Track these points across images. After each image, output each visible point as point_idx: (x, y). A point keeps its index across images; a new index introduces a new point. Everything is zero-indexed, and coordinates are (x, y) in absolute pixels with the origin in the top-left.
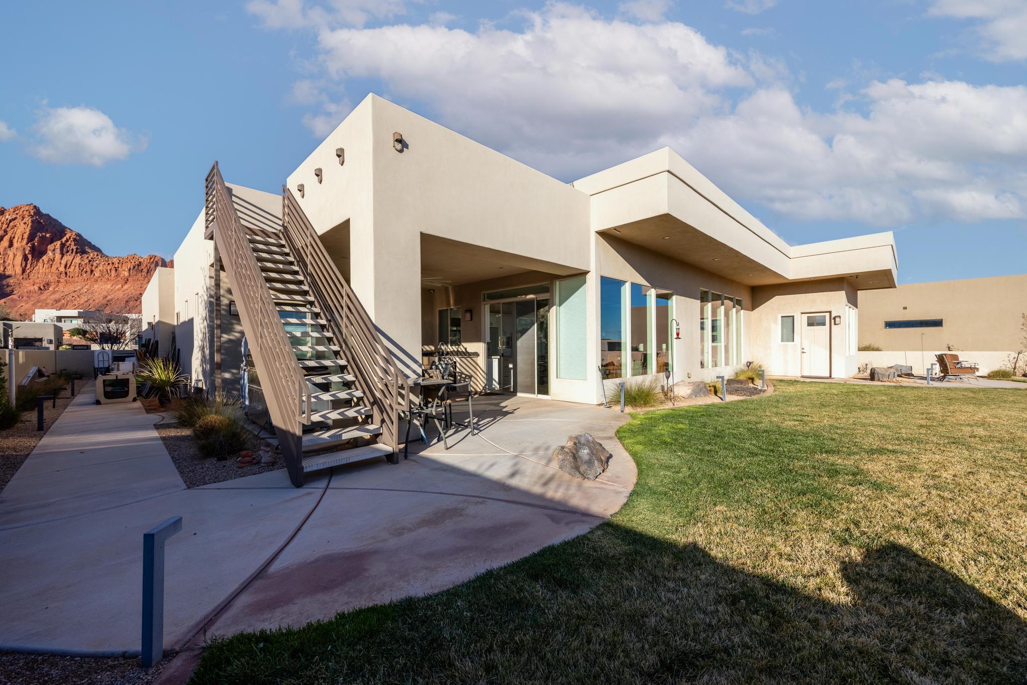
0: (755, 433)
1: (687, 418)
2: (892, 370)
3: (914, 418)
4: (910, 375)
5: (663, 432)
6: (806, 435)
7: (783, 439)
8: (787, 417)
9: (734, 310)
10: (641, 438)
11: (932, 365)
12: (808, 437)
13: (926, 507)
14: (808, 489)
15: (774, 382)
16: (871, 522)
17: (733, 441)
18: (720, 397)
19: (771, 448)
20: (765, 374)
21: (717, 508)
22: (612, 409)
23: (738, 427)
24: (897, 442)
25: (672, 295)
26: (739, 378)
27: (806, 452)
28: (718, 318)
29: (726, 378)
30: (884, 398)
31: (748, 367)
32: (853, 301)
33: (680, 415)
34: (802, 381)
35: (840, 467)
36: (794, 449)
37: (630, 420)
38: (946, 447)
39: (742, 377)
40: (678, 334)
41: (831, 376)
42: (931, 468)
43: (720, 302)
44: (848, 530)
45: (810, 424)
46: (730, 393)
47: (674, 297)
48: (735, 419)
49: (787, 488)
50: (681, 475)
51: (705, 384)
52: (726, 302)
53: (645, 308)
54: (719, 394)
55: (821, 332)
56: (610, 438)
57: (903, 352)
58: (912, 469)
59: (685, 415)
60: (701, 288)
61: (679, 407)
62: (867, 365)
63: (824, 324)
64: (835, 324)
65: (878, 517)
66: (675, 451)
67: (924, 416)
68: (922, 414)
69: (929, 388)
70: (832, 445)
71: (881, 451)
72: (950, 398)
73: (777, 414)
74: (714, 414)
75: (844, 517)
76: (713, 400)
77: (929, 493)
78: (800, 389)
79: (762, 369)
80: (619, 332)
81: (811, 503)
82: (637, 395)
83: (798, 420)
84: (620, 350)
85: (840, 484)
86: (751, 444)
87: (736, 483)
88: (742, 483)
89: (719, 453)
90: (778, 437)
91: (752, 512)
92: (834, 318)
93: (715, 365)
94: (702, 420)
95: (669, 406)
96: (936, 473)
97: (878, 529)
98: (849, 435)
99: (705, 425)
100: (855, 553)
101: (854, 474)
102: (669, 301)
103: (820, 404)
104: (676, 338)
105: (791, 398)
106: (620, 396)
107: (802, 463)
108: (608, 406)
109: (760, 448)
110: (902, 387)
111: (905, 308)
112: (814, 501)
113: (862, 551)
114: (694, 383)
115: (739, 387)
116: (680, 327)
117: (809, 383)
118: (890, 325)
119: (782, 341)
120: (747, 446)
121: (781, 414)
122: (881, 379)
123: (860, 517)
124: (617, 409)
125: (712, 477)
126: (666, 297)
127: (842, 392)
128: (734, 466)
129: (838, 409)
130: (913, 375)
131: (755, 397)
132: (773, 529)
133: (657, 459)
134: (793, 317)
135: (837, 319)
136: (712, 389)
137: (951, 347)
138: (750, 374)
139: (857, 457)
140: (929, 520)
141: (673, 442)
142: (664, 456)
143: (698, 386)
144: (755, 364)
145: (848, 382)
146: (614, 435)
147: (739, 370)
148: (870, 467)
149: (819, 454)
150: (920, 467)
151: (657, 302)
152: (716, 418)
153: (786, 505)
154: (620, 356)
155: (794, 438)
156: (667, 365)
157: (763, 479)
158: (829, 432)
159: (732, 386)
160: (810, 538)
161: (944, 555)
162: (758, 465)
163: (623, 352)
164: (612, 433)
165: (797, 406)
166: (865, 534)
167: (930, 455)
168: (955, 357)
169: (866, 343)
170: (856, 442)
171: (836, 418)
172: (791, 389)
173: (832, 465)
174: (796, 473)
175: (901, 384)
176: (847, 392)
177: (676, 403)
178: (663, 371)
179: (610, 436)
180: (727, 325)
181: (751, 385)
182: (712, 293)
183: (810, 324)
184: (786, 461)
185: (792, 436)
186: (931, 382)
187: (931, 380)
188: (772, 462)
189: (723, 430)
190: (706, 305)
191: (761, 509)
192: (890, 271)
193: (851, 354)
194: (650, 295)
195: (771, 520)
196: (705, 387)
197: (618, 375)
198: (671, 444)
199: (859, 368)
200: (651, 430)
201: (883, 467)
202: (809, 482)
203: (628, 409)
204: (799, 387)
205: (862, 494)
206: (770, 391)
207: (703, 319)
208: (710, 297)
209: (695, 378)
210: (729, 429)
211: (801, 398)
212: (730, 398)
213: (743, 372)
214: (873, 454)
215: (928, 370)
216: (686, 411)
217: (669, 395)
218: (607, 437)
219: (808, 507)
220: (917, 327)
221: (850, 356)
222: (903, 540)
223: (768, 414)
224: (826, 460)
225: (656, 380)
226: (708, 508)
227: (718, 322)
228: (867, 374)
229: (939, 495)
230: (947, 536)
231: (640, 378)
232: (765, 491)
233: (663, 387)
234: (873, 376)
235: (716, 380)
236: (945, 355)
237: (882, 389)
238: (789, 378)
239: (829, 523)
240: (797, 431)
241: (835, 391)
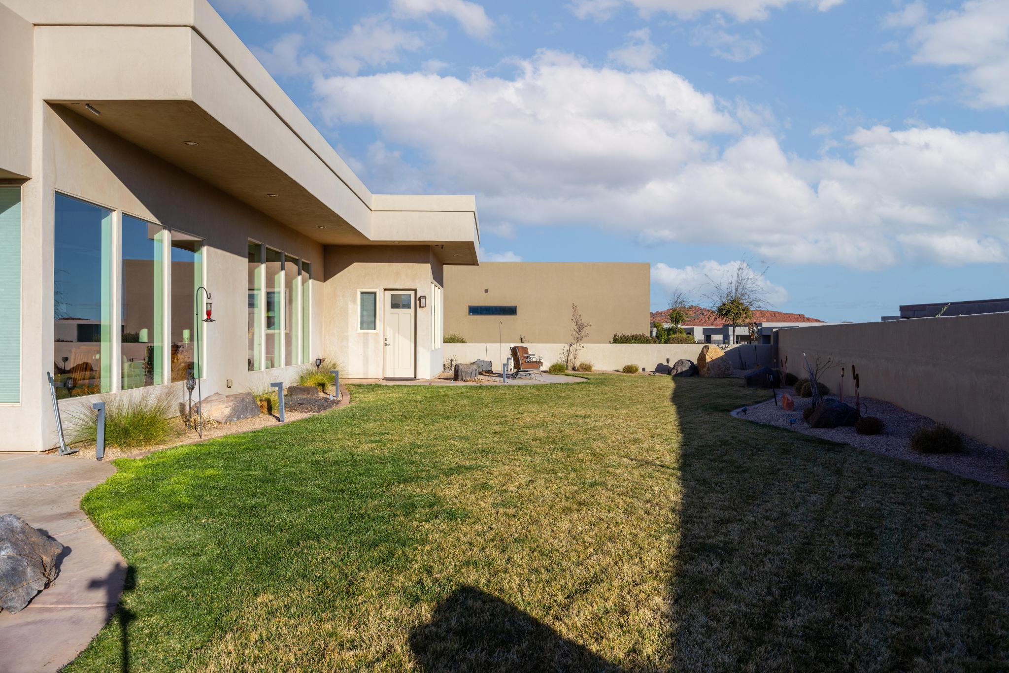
0: (321, 467)
1: (222, 458)
2: (474, 367)
3: (490, 424)
4: (490, 372)
5: (177, 487)
6: (383, 462)
7: (357, 470)
8: (363, 439)
9: (300, 278)
10: (134, 505)
11: (508, 359)
12: (385, 464)
13: (494, 531)
14: (380, 537)
15: (352, 389)
16: (443, 564)
17: (290, 485)
18: (276, 417)
19: (341, 486)
20: (340, 376)
21: (259, 600)
22: (76, 456)
23: (300, 462)
24: (474, 456)
25: (201, 244)
26: (305, 385)
27: (382, 485)
28: (276, 290)
29: (286, 385)
30: (466, 402)
31: (318, 366)
32: (439, 278)
33: (209, 454)
34: (384, 384)
35: (418, 499)
36: (368, 484)
37: (114, 474)
38: (514, 455)
39: (309, 383)
40: (209, 313)
41: (415, 377)
42: (500, 482)
43: (278, 264)
44: (420, 582)
45: (389, 445)
46: (291, 408)
47: (205, 249)
48: (296, 449)
49: (356, 541)
50: (204, 557)
51: (254, 397)
52: (288, 265)
53: (151, 264)
54: (275, 413)
55: (406, 314)
56: (70, 515)
57: (484, 345)
58: (485, 486)
59: (219, 452)
60: (249, 239)
61: (209, 440)
62: (452, 360)
63: (409, 307)
64: (420, 307)
65: (451, 556)
66: (196, 518)
67: (498, 421)
68: (497, 418)
69: (504, 387)
70: (410, 470)
71: (459, 470)
72: (522, 397)
73: (351, 435)
74: (265, 446)
75: (416, 566)
76: (266, 422)
77: (497, 513)
78: (381, 397)
79: (336, 370)
80: (97, 306)
81: (382, 556)
82: (132, 424)
83: (376, 442)
84: (99, 340)
85: (417, 523)
86: (315, 485)
87: (290, 551)
88: (298, 549)
89: (269, 508)
90: (350, 468)
91: (309, 591)
92: (420, 299)
93: (271, 364)
94: (246, 457)
95: (193, 438)
96: (504, 488)
97: (450, 570)
98: (429, 453)
99: (249, 466)
100: (425, 611)
101: (431, 506)
102: (196, 255)
103: (402, 415)
104: (206, 320)
105: (369, 409)
106: (96, 429)
107: (376, 502)
108: (69, 451)
109: (327, 489)
110: (482, 387)
111: (486, 291)
112: (387, 553)
113: (432, 606)
114: (235, 396)
115: (304, 399)
116: (214, 300)
117: (392, 387)
118: (475, 310)
119: (362, 328)
120: (309, 488)
121: (356, 435)
122: (464, 379)
123: (434, 561)
124: (89, 454)
125: (255, 549)
126: (192, 247)
127: (426, 397)
128: (288, 524)
129: (421, 421)
130: (492, 372)
131: (325, 413)
132: (334, 607)
133: (163, 539)
134: (375, 293)
135: (423, 300)
136: (265, 404)
137: (523, 339)
138: (320, 378)
139: (436, 481)
140: (495, 546)
141: (194, 502)
142: (176, 530)
143: (243, 400)
144: (327, 361)
145: (432, 384)
146: (78, 507)
147: (305, 372)
148: (447, 492)
149: (396, 485)
150: (491, 483)
151: (173, 255)
152: (268, 451)
153: (354, 567)
154: (99, 352)
155: (370, 467)
156: (190, 366)
157: (327, 536)
158: (410, 453)
159: (295, 397)
160: (378, 606)
161: (506, 585)
162: (323, 515)
163: (104, 345)
164: (73, 504)
165: (375, 421)
166: (437, 581)
167: (501, 467)
168: (525, 350)
169: (451, 334)
170: (436, 462)
171: (417, 433)
172: (371, 397)
173: (410, 498)
174: (369, 518)
175: (481, 383)
176: (430, 398)
177: (204, 433)
178: (182, 379)
179: (69, 510)
180: (290, 301)
181: (321, 395)
182: (267, 249)
183: (394, 305)
184: (358, 502)
185: (366, 465)
186: (507, 380)
187: (507, 377)
188: (340, 507)
189: (276, 470)
190: (257, 266)
191: (321, 584)
192: (473, 242)
193: (437, 347)
194: (161, 241)
195: (334, 597)
196: (254, 402)
197: (93, 388)
198: (191, 506)
199: (444, 365)
200: (155, 487)
201: (459, 490)
202: (383, 528)
203: (114, 453)
204: (380, 394)
205: (436, 529)
206: (345, 403)
207: (253, 289)
208: (264, 255)
209: (238, 389)
210: (286, 466)
211: (380, 409)
212: (291, 417)
213: (310, 374)
214: (451, 475)
215: (504, 365)
216: (221, 445)
217: (192, 419)
218: (61, 514)
219: (379, 564)
220: (496, 314)
221: (435, 349)
222: (471, 577)
223: (340, 436)
224: (404, 492)
225: (168, 394)
226: (245, 604)
227: (276, 295)
228: (451, 373)
229: (505, 513)
230: (509, 560)
231: (137, 393)
232: (328, 555)
233: (182, 406)
234: (457, 375)
235: (271, 389)
236: (518, 347)
237: (465, 390)
238: (369, 382)
239: (401, 578)
240: (374, 456)
241: (419, 397)
